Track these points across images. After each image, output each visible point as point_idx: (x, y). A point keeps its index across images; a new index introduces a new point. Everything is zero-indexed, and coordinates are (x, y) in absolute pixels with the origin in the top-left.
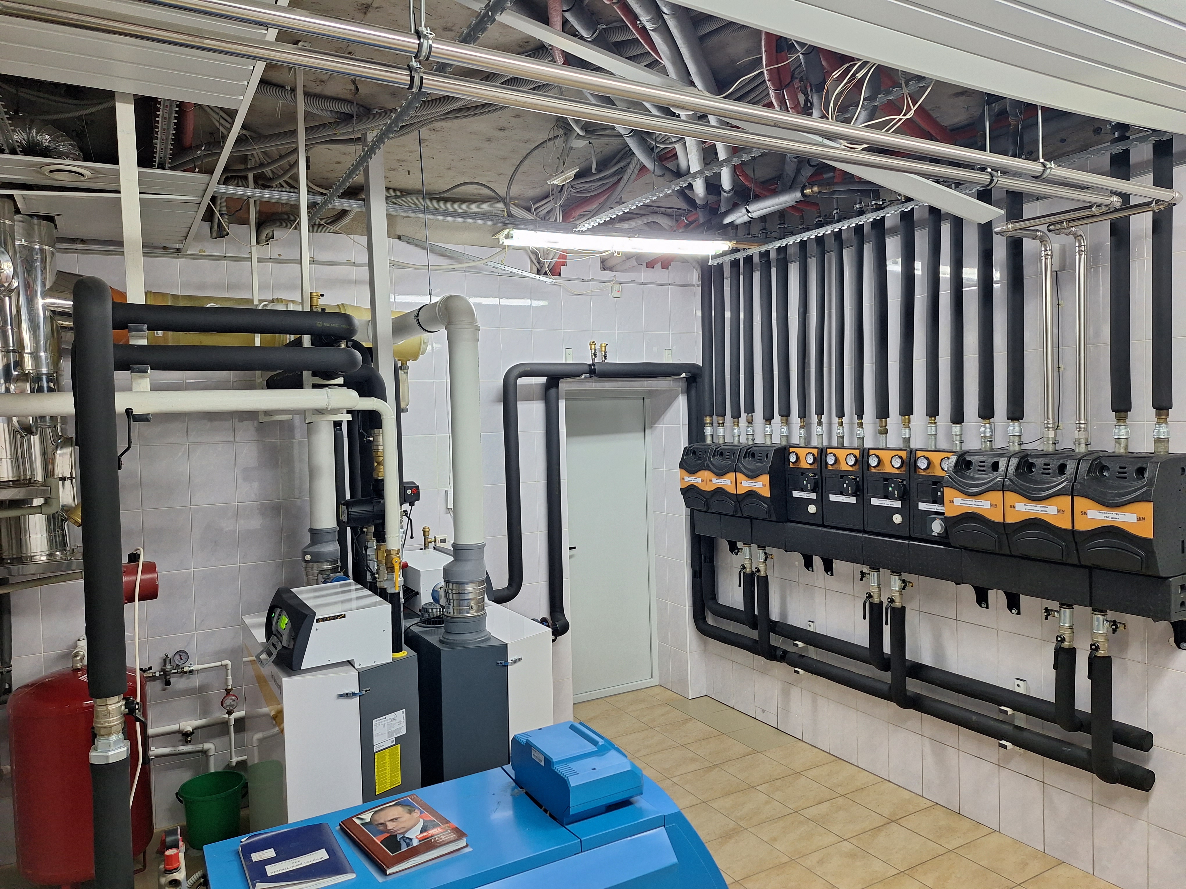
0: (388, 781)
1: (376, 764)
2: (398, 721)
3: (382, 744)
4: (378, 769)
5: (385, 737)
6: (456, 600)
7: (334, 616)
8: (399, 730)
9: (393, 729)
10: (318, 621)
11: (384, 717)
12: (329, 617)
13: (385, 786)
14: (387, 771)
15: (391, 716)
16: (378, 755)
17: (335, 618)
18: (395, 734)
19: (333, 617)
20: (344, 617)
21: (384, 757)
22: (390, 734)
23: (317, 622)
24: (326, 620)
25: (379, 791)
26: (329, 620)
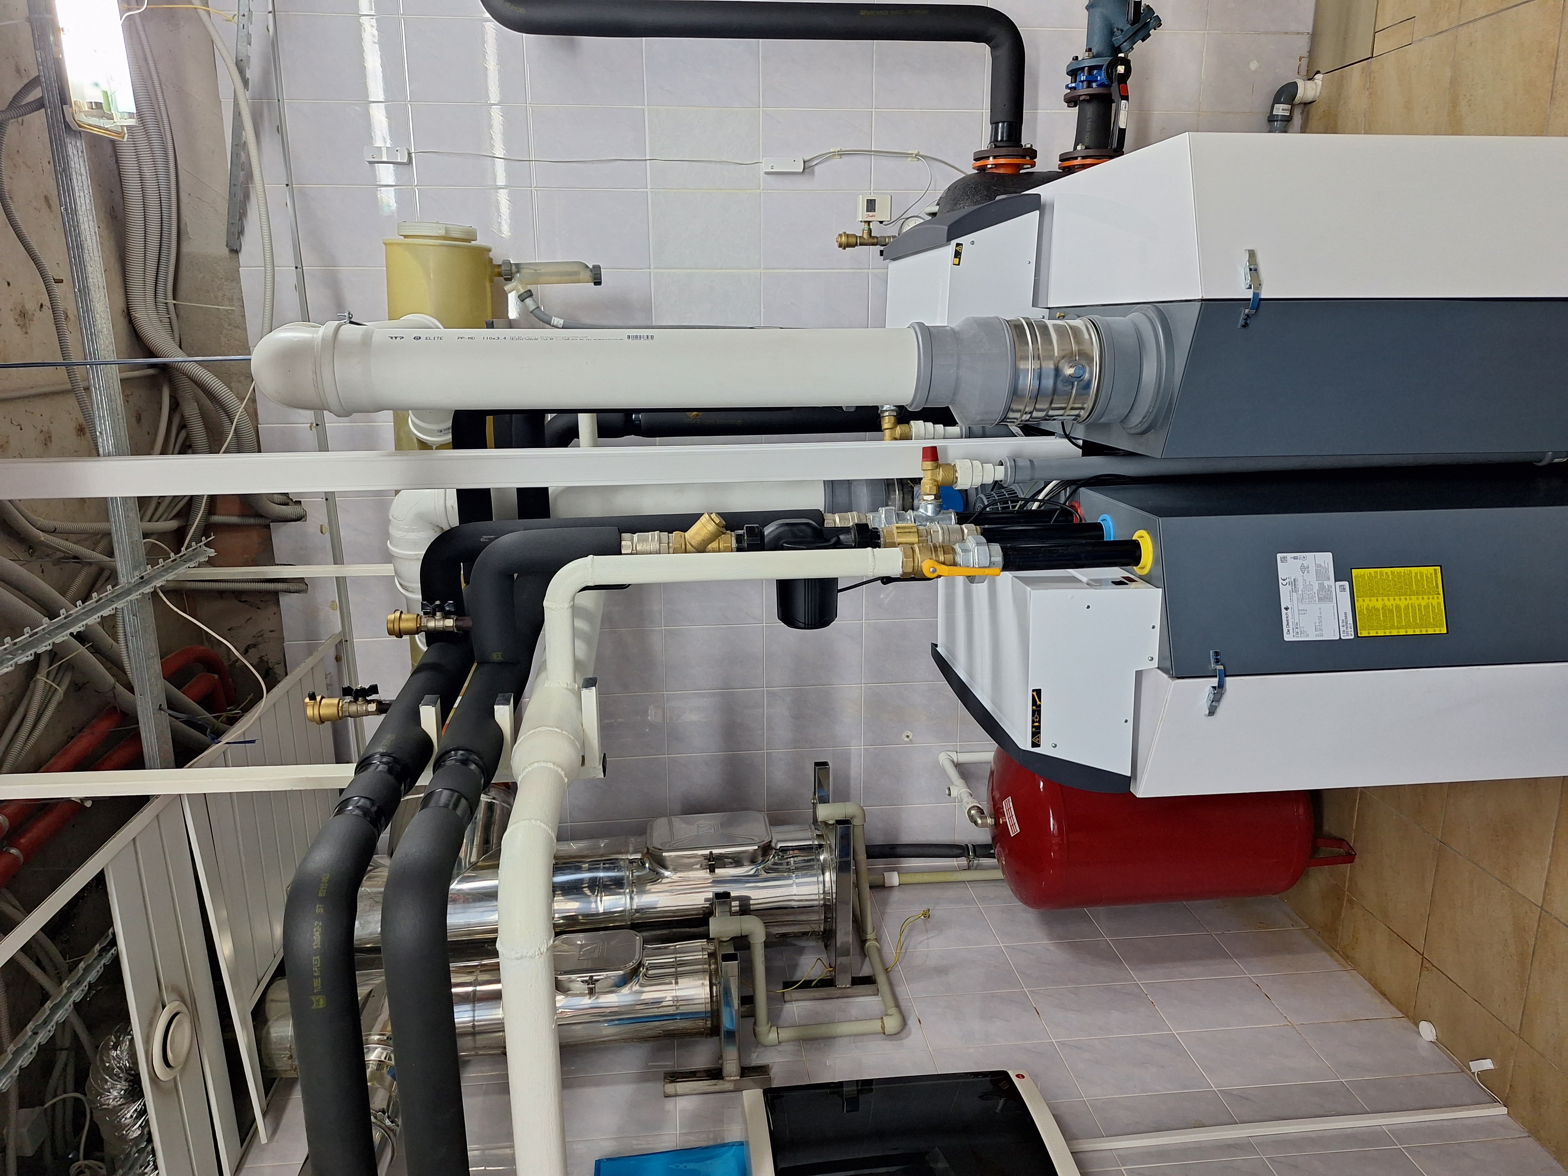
0: (1423, 603)
1: (1381, 633)
2: (1299, 575)
3: (1342, 617)
4: (1392, 627)
5: (1328, 608)
6: (1051, 403)
7: (1034, 712)
8: (1320, 574)
9: (1316, 587)
10: (1035, 744)
11: (1283, 611)
12: (1033, 722)
13: (1433, 607)
14: (1403, 603)
15: (1284, 591)
16: (1364, 628)
17: (1037, 711)
18: (1326, 583)
19: (1033, 715)
20: (1038, 692)
21: (1373, 611)
22: (1325, 596)
23: (1039, 746)
24: (1039, 727)
25: (1441, 626)
26: (1039, 722)
